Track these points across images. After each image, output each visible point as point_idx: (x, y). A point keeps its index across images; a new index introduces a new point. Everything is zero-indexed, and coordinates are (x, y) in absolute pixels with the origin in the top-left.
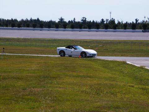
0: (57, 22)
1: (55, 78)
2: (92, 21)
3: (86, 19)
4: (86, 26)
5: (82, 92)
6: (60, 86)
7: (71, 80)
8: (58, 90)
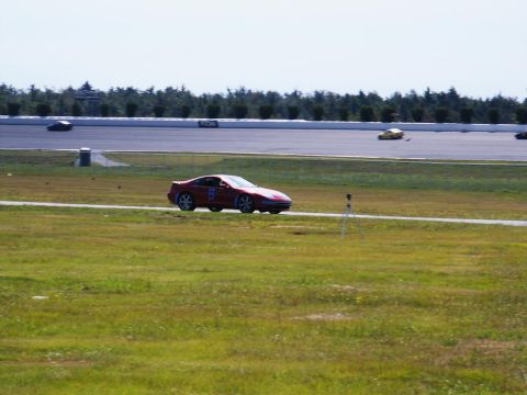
0: (521, 100)
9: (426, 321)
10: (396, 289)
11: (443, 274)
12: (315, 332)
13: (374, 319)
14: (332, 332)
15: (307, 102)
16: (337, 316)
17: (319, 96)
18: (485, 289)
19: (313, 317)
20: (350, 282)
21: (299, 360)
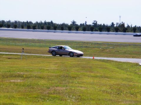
0: (69, 24)
1: (75, 78)
2: (102, 25)
3: (96, 22)
4: (97, 29)
5: (104, 91)
6: (81, 85)
7: (90, 80)
8: (80, 89)
9: (42, 82)
10: (35, 74)
11: (48, 70)
12: (12, 85)
13: (28, 82)
14: (17, 85)
15: (13, 23)
16: (19, 81)
17: (16, 22)
18: (58, 74)
19: (12, 81)
20: (22, 72)
21: (7, 92)
